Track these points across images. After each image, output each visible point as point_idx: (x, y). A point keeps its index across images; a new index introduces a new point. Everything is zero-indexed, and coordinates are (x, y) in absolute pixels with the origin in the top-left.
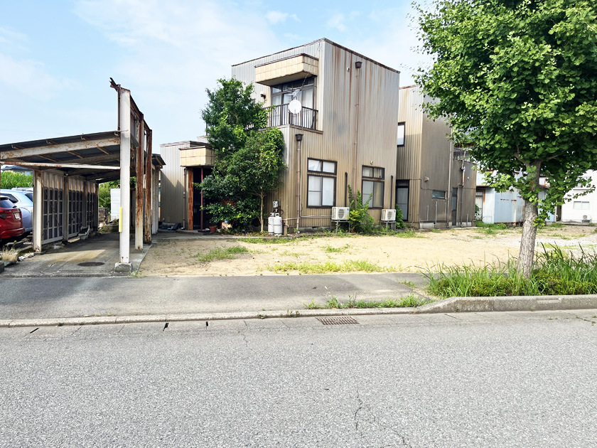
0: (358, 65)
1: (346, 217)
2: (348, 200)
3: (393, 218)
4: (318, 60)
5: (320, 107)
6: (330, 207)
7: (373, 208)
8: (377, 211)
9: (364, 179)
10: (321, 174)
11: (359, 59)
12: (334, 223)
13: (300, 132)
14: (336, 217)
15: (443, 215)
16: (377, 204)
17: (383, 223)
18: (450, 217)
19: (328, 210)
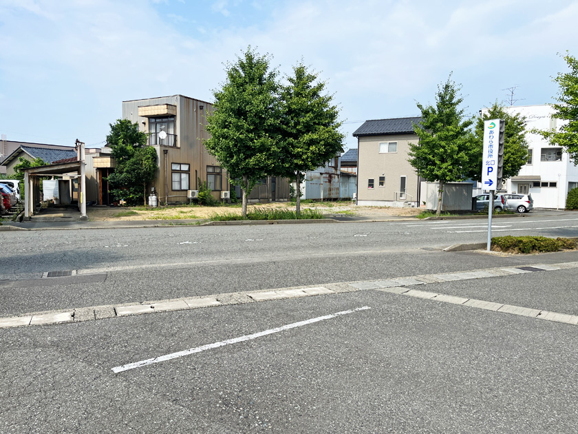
0: (201, 108)
1: (196, 196)
2: (198, 186)
3: (228, 196)
4: (176, 106)
5: (178, 133)
6: (187, 190)
7: (215, 191)
8: (218, 192)
9: (208, 173)
10: (180, 172)
11: (202, 104)
12: (189, 200)
13: (167, 149)
14: (190, 196)
15: (266, 195)
16: (218, 188)
17: (222, 200)
18: (271, 196)
19: (185, 192)
